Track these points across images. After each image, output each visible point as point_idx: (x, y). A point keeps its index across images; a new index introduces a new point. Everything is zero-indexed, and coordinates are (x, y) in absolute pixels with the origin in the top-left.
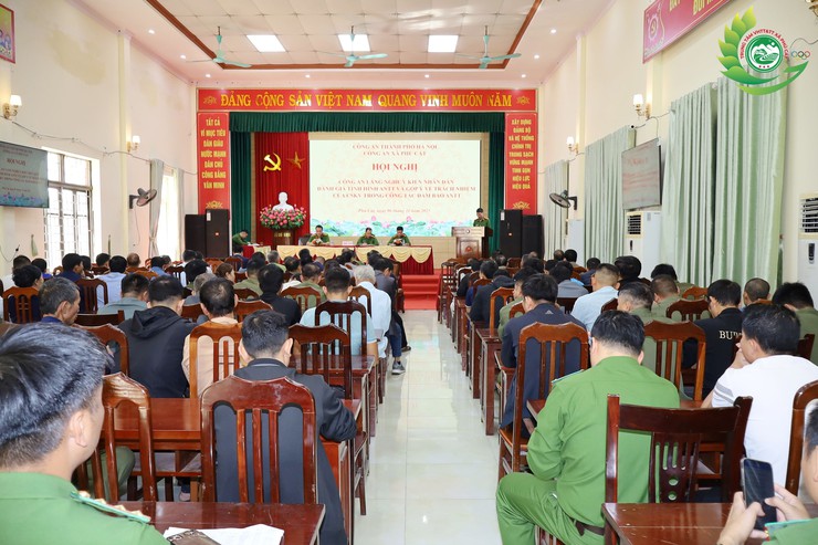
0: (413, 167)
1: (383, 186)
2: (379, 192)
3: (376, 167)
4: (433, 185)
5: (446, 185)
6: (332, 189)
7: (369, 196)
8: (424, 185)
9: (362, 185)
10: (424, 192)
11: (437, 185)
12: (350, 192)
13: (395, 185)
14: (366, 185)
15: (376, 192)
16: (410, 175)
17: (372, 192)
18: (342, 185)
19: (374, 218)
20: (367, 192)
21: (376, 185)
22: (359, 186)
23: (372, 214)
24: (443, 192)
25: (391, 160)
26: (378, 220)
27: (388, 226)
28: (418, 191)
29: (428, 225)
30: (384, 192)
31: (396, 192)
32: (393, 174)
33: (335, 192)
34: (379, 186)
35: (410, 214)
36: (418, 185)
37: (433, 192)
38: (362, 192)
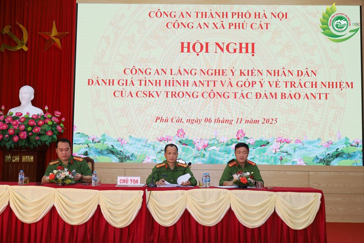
0: (248, 48)
1: (197, 78)
2: (190, 89)
3: (186, 47)
4: (282, 79)
5: (304, 79)
6: (111, 82)
7: (174, 95)
8: (266, 78)
9: (162, 78)
10: (267, 89)
11: (289, 78)
12: (142, 88)
13: (218, 78)
14: (169, 77)
15: (185, 89)
16: (242, 61)
17: (178, 89)
18: (129, 77)
19: (181, 132)
20: (170, 89)
21: (186, 77)
22: (157, 77)
23: (179, 126)
24: (299, 90)
25: (211, 36)
26: (189, 136)
27: (205, 147)
28: (257, 87)
29: (274, 145)
30: (200, 89)
31: (219, 89)
32: (213, 60)
33: (116, 87)
34: (191, 79)
35: (243, 126)
36: (257, 79)
37: (282, 89)
38: (162, 89)
